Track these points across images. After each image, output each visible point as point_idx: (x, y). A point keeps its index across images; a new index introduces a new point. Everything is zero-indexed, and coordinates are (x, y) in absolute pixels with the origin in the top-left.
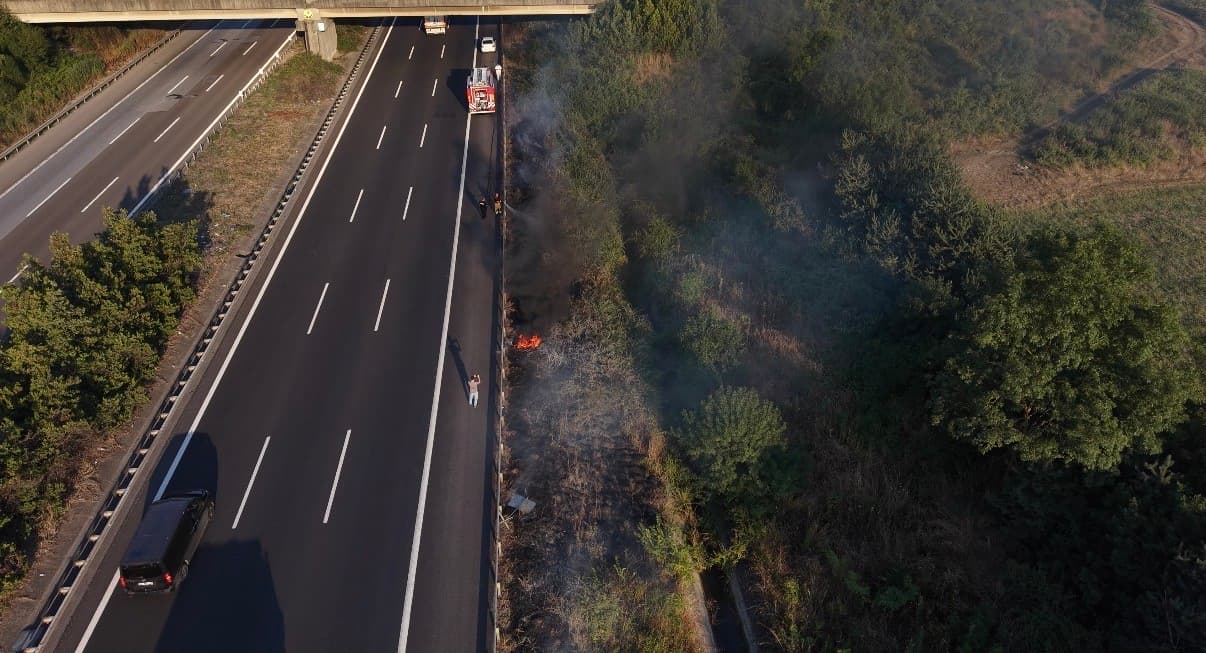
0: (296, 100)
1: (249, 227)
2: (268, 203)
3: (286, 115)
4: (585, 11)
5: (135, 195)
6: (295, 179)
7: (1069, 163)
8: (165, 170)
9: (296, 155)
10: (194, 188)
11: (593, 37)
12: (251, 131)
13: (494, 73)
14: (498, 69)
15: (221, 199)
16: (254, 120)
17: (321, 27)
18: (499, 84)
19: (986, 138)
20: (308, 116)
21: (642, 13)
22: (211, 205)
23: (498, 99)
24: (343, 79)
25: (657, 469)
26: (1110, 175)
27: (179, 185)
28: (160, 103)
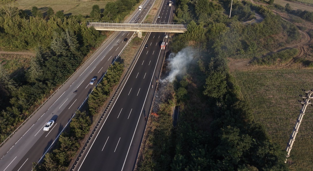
0: (135, 45)
1: (129, 65)
2: (131, 61)
3: (134, 48)
4: (183, 32)
5: (114, 59)
6: (135, 58)
7: (256, 64)
8: (118, 55)
9: (135, 54)
10: (122, 58)
11: (183, 37)
12: (129, 50)
13: (166, 43)
14: (167, 43)
15: (125, 60)
16: (129, 48)
17: (140, 33)
18: (166, 46)
19: (245, 59)
20: (137, 48)
21: (191, 34)
22: (124, 61)
23: (166, 48)
24: (143, 41)
25: (174, 96)
26: (262, 67)
27: (120, 58)
28: (115, 44)
